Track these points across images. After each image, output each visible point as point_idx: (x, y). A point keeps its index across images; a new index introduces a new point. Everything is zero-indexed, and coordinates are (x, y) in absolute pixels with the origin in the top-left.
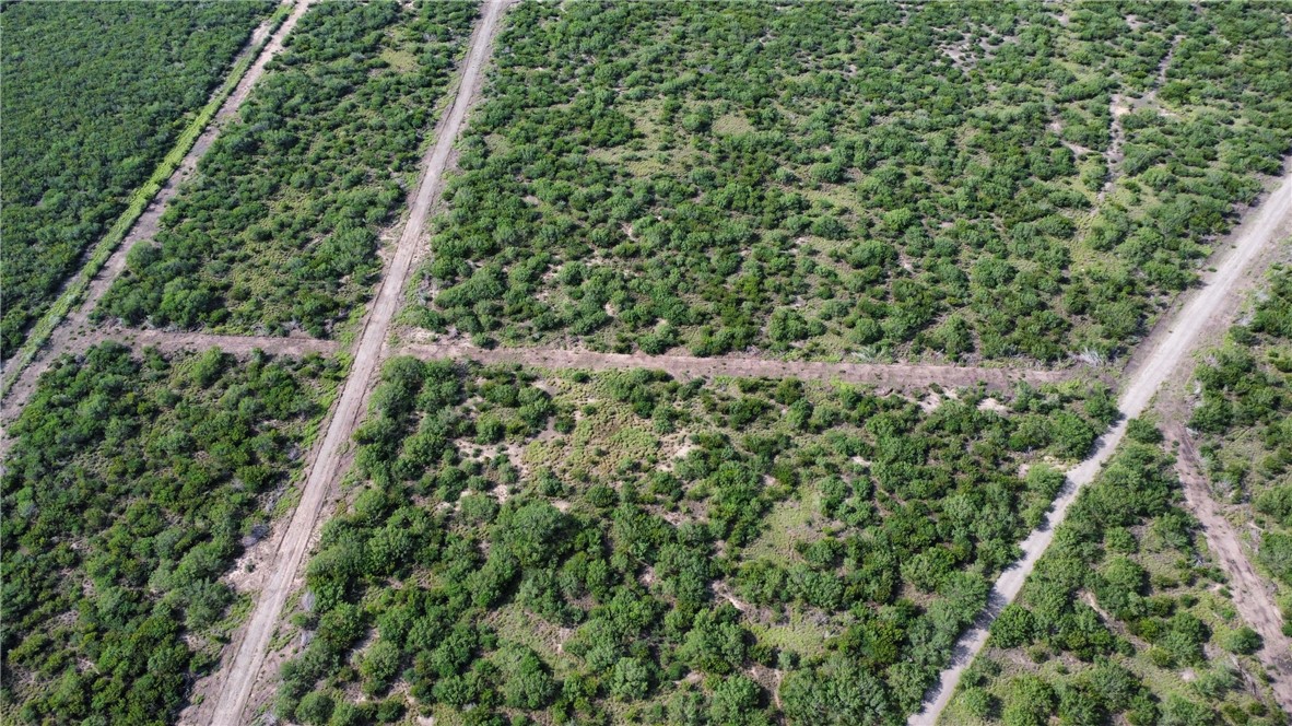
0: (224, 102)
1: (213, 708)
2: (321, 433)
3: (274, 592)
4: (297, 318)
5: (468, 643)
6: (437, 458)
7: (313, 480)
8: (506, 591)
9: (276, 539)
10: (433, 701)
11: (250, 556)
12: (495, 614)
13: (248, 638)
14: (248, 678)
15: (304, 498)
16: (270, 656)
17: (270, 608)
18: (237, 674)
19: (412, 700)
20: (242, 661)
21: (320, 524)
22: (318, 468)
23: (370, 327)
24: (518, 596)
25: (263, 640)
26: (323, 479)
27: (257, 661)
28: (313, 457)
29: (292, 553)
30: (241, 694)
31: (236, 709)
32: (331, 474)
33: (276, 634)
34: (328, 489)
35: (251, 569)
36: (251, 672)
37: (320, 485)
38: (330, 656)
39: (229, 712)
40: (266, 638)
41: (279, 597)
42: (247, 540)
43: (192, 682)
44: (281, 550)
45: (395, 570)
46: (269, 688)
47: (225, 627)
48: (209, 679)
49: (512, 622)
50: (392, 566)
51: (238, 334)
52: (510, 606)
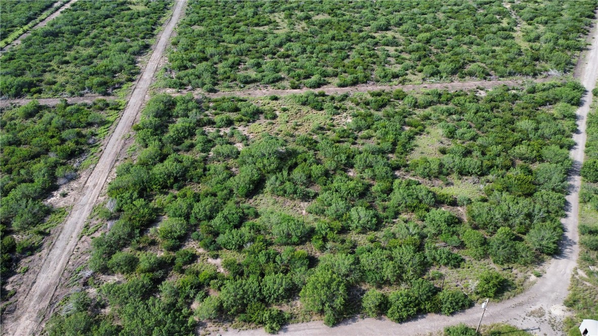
0: (37, 24)
1: (37, 274)
2: (110, 132)
3: (84, 205)
4: (89, 87)
5: (237, 213)
6: (192, 135)
7: (106, 152)
8: (256, 187)
9: (82, 180)
10: (219, 248)
11: (64, 189)
12: (251, 201)
13: (64, 231)
14: (66, 253)
15: (102, 159)
16: (83, 239)
17: (81, 213)
18: (56, 252)
19: (201, 251)
20: (60, 244)
21: (115, 170)
22: (109, 147)
23: (136, 90)
24: (265, 190)
25: (76, 231)
26: (114, 150)
27: (72, 242)
28: (106, 142)
29: (95, 186)
30: (61, 262)
31: (56, 272)
32: (120, 148)
33: (87, 227)
34: (118, 155)
35: (64, 195)
36: (68, 248)
37: (112, 153)
38: (133, 230)
39: (50, 275)
40: (79, 229)
41: (87, 208)
42: (61, 181)
43: (18, 260)
44: (87, 184)
45: (174, 183)
46: (83, 257)
47: (46, 227)
48: (32, 257)
49: (265, 203)
50: (172, 181)
51: (50, 98)
52: (261, 195)
